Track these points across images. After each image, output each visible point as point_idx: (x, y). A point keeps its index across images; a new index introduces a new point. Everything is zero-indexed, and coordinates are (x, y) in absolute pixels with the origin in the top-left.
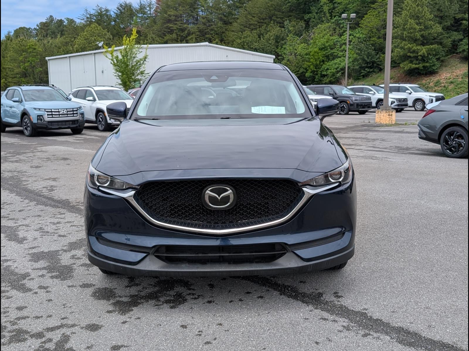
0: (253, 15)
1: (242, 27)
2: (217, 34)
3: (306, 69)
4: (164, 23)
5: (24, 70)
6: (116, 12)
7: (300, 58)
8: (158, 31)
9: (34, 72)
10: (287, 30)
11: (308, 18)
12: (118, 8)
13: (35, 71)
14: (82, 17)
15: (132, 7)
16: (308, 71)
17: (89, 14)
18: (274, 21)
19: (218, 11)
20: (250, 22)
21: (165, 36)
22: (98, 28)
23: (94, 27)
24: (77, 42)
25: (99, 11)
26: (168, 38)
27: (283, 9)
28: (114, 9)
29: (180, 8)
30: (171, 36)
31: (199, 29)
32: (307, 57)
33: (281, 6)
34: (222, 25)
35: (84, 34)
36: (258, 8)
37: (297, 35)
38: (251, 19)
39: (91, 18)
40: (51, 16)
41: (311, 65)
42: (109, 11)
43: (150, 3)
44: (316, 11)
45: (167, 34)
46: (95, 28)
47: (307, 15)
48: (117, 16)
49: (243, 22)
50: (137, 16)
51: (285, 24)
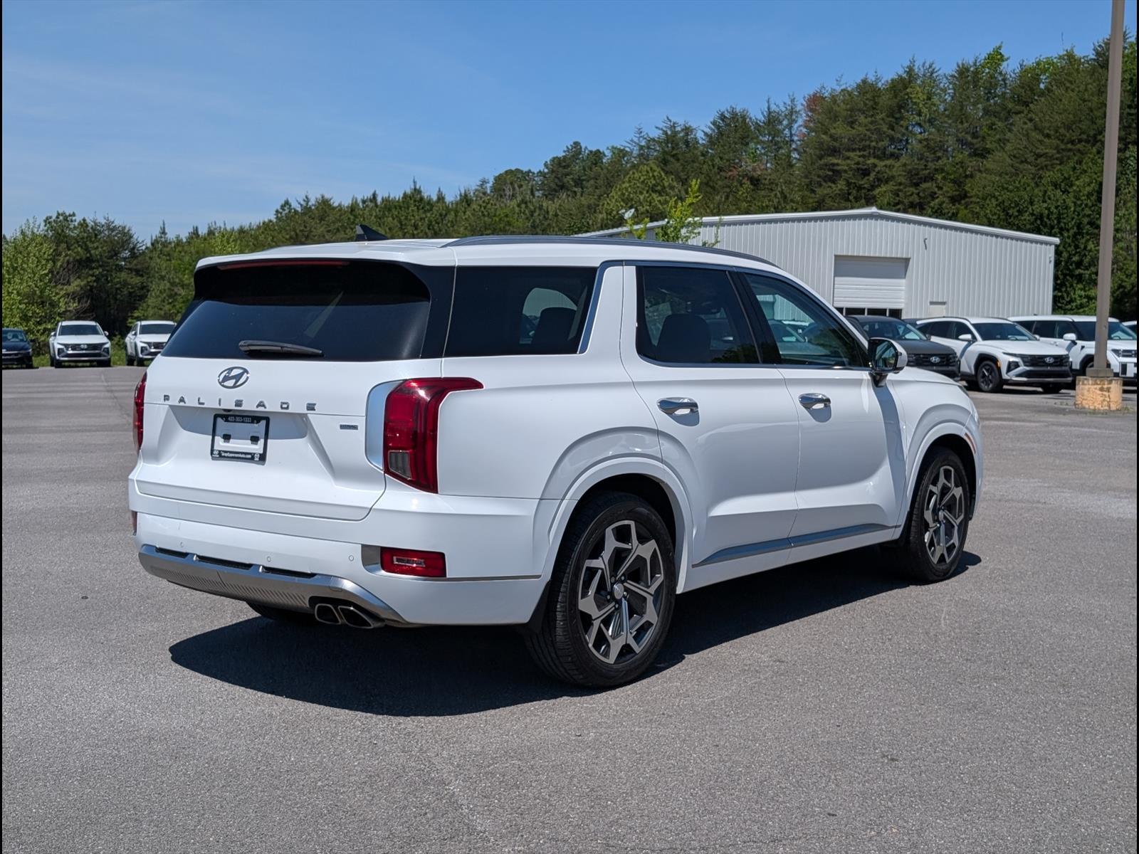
0: (1046, 132)
1: (1015, 162)
6: (710, 132)
12: (714, 123)
14: (630, 146)
15: (748, 120)
17: (644, 139)
20: (1038, 149)
21: (820, 186)
22: (656, 174)
24: (605, 206)
25: (669, 133)
28: (705, 126)
30: (832, 186)
31: (906, 169)
34: (967, 158)
38: (1040, 141)
39: (649, 148)
40: (575, 143)
42: (691, 131)
45: (822, 183)
46: (648, 172)
48: (709, 141)
49: (1020, 150)
50: (759, 141)
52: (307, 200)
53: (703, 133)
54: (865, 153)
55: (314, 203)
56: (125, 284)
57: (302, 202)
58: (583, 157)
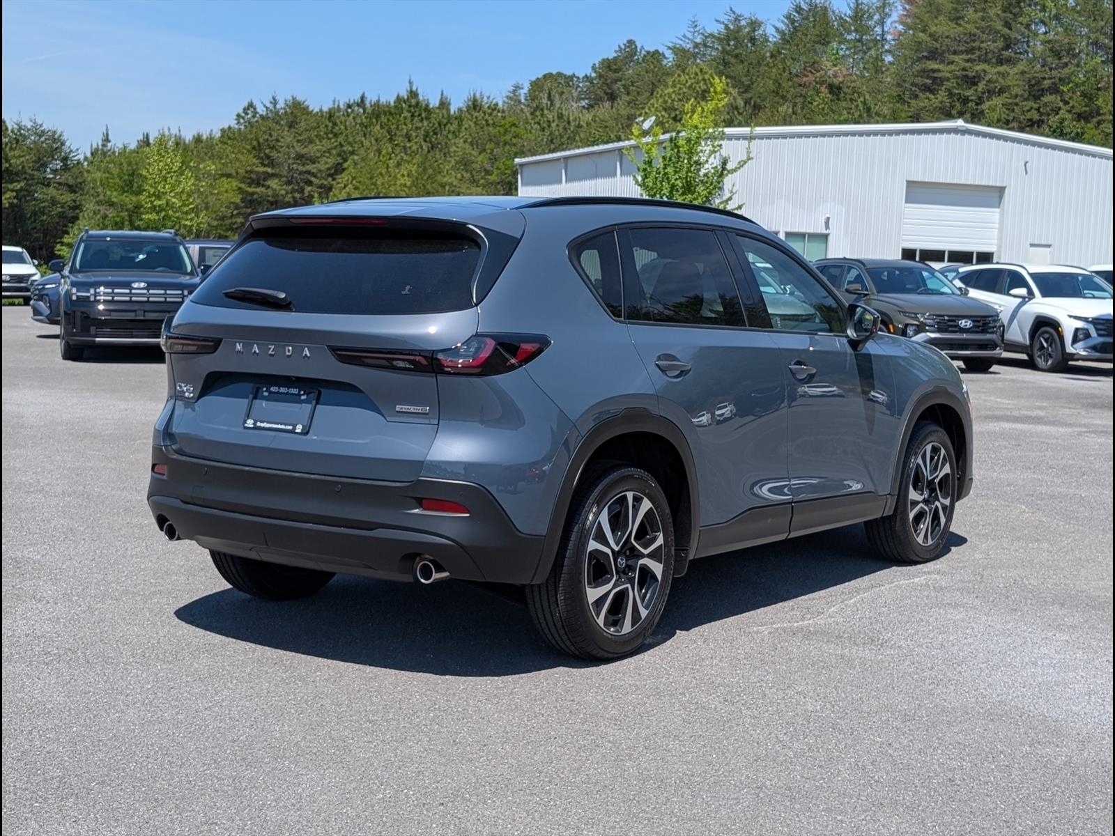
52: (275, 102)
53: (774, 29)
54: (973, 57)
55: (283, 106)
56: (54, 202)
57: (268, 105)
58: (638, 59)
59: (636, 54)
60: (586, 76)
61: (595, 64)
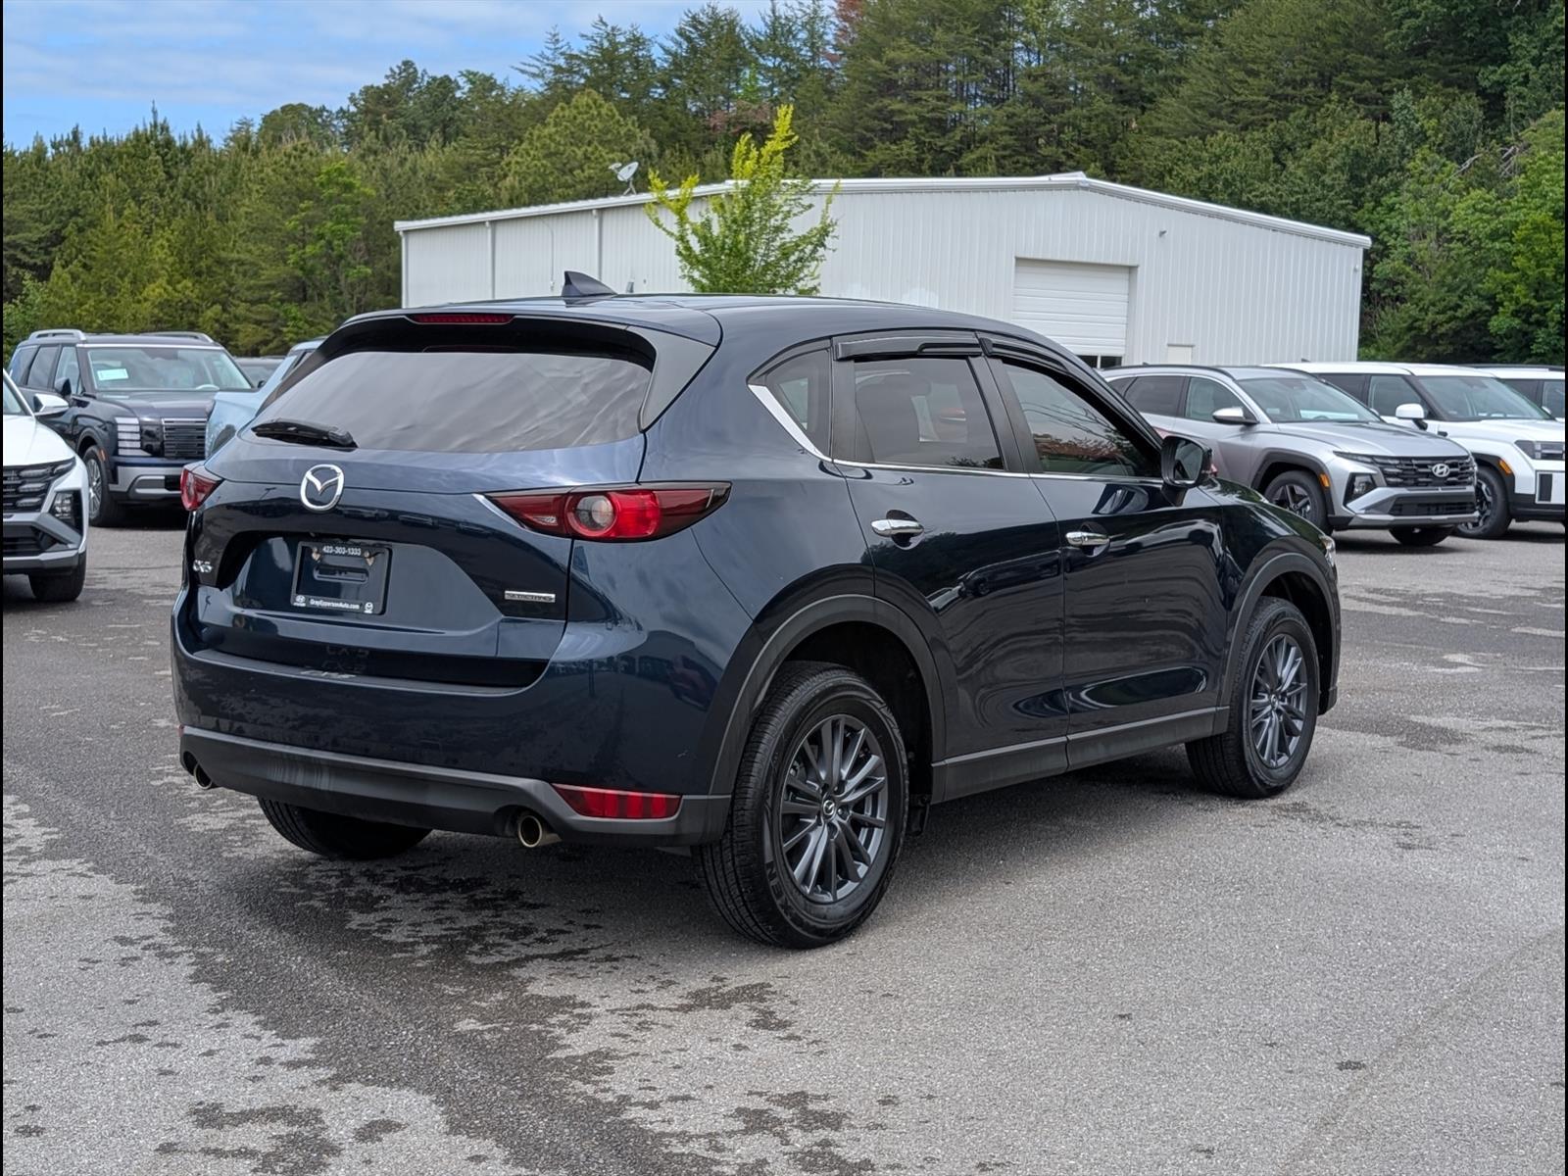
0: (1250, 66)
1: (1199, 114)
2: (1087, 143)
3: (1491, 299)
4: (869, 97)
5: (299, 273)
6: (674, 48)
7: (1464, 250)
8: (842, 130)
9: (338, 280)
10: (1401, 133)
11: (1498, 83)
12: (681, 33)
13: (342, 277)
14: (538, 64)
15: (738, 29)
16: (1501, 309)
17: (562, 54)
18: (1344, 90)
19: (1098, 48)
20: (1239, 95)
21: (872, 147)
22: (604, 111)
23: (588, 105)
24: (513, 166)
25: (606, 44)
26: (881, 157)
27: (1384, 45)
28: (667, 37)
29: (939, 34)
30: (893, 147)
31: (1012, 122)
32: (1497, 245)
33: (1373, 31)
34: (1112, 107)
35: (546, 131)
36: (1272, 36)
37: (1449, 153)
38: (1241, 82)
39: (570, 71)
40: (406, 63)
41: (1515, 283)
42: (644, 43)
43: (815, 12)
44: (1535, 52)
45: (876, 141)
46: (591, 108)
47: (1491, 68)
48: (674, 63)
49: (1207, 95)
50: (759, 68)
51: (1396, 106)
53: (662, 50)
58: (420, 87)
59: (415, 81)
60: (341, 109)
61: (353, 94)
